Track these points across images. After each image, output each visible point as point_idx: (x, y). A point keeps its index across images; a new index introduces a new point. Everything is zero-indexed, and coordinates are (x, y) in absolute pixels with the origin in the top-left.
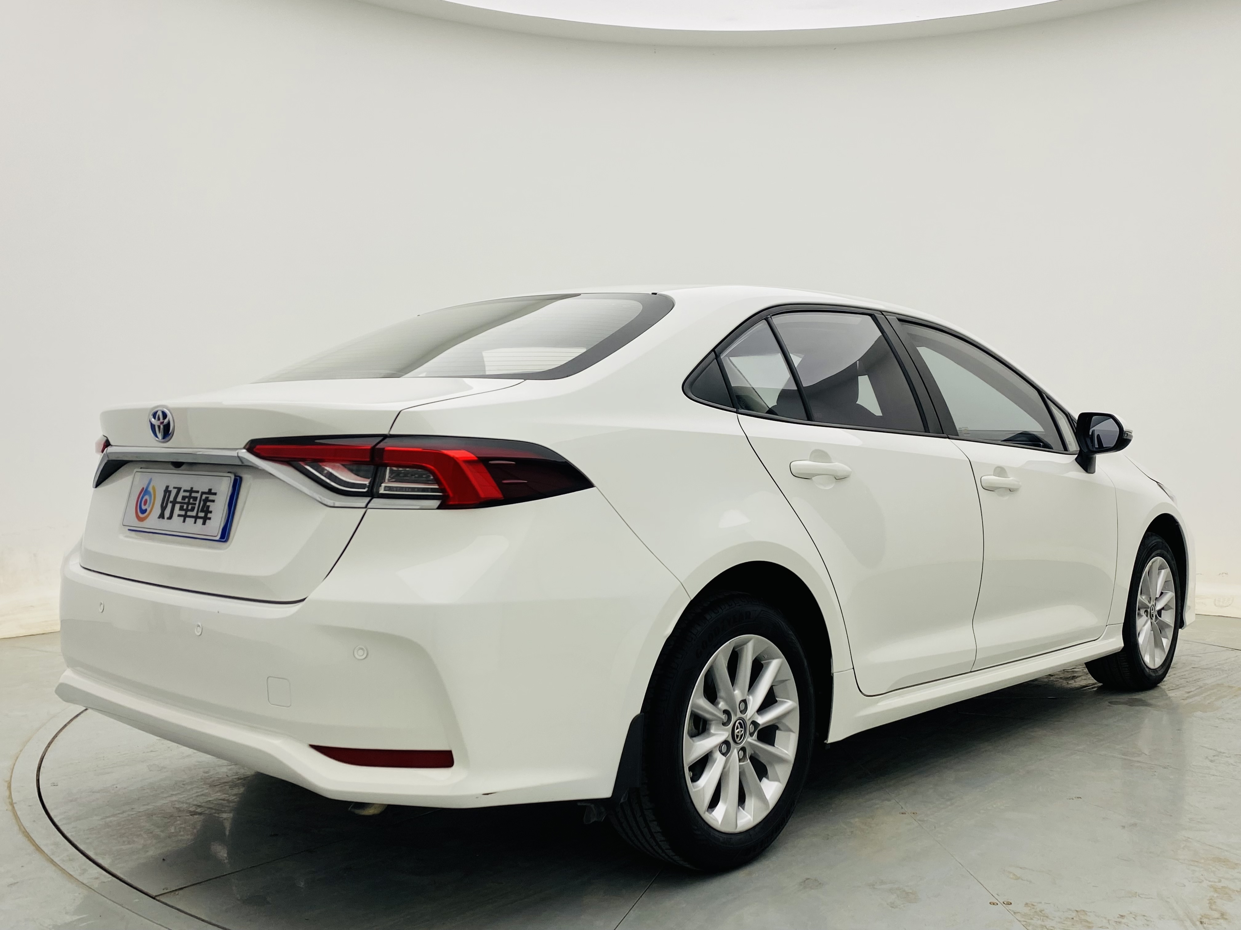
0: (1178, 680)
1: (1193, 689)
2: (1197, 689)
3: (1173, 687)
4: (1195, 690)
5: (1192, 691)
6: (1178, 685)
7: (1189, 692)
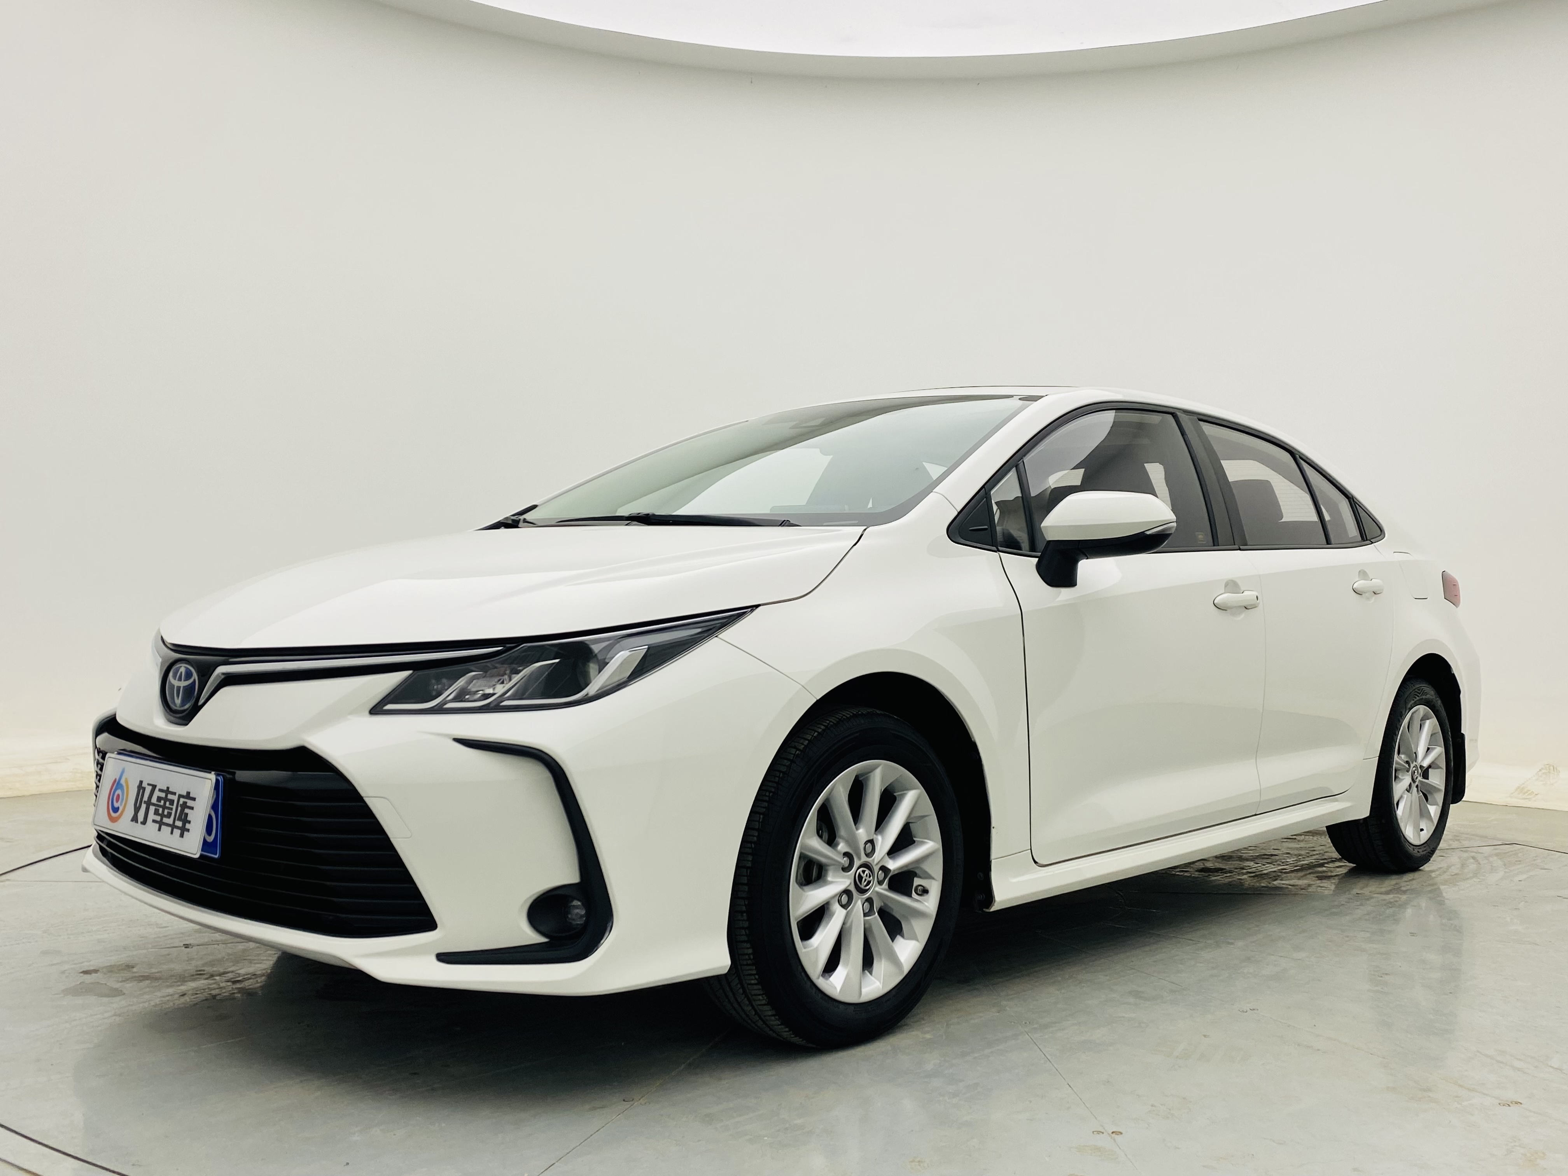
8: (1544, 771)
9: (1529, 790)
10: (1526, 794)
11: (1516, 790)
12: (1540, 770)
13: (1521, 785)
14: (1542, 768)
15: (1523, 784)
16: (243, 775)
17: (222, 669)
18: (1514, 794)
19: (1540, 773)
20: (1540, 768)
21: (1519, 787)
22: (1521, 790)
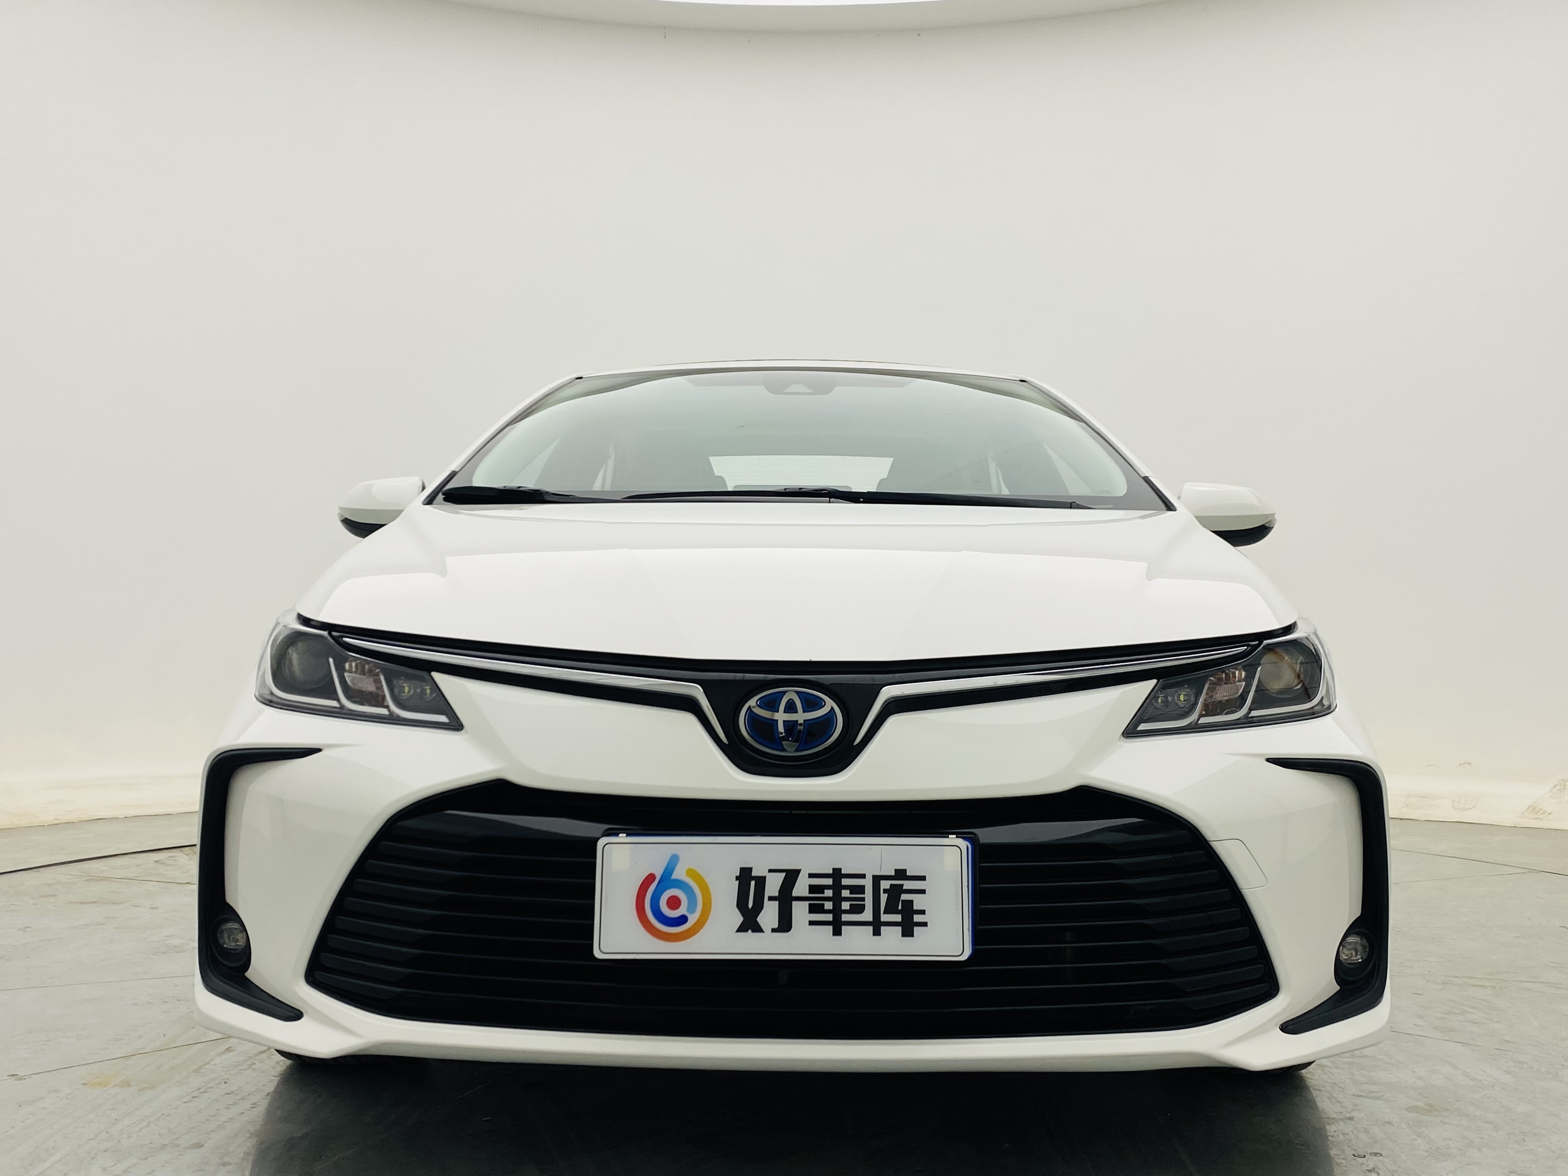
0: (247, 1083)
1: (217, 1060)
2: (208, 1063)
3: (261, 1061)
4: (212, 1059)
5: (221, 1054)
6: (250, 1067)
7: (228, 1050)
8: (1558, 787)
9: (1542, 809)
10: (1538, 814)
11: (1527, 810)
12: (1554, 786)
13: (1533, 803)
14: (1557, 784)
15: (1535, 802)
16: (989, 835)
17: (889, 692)
18: (1525, 814)
19: (1555, 790)
20: (1554, 785)
21: (1530, 806)
22: (1533, 809)
